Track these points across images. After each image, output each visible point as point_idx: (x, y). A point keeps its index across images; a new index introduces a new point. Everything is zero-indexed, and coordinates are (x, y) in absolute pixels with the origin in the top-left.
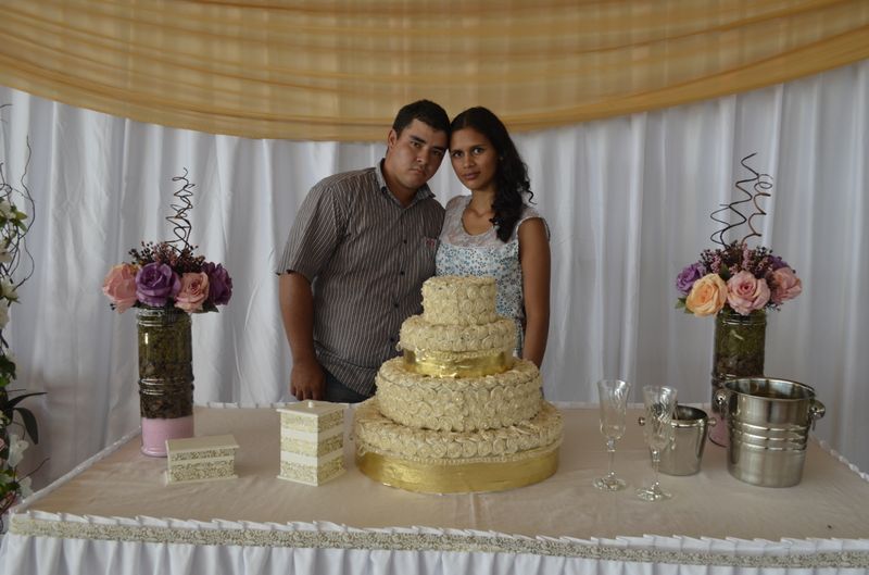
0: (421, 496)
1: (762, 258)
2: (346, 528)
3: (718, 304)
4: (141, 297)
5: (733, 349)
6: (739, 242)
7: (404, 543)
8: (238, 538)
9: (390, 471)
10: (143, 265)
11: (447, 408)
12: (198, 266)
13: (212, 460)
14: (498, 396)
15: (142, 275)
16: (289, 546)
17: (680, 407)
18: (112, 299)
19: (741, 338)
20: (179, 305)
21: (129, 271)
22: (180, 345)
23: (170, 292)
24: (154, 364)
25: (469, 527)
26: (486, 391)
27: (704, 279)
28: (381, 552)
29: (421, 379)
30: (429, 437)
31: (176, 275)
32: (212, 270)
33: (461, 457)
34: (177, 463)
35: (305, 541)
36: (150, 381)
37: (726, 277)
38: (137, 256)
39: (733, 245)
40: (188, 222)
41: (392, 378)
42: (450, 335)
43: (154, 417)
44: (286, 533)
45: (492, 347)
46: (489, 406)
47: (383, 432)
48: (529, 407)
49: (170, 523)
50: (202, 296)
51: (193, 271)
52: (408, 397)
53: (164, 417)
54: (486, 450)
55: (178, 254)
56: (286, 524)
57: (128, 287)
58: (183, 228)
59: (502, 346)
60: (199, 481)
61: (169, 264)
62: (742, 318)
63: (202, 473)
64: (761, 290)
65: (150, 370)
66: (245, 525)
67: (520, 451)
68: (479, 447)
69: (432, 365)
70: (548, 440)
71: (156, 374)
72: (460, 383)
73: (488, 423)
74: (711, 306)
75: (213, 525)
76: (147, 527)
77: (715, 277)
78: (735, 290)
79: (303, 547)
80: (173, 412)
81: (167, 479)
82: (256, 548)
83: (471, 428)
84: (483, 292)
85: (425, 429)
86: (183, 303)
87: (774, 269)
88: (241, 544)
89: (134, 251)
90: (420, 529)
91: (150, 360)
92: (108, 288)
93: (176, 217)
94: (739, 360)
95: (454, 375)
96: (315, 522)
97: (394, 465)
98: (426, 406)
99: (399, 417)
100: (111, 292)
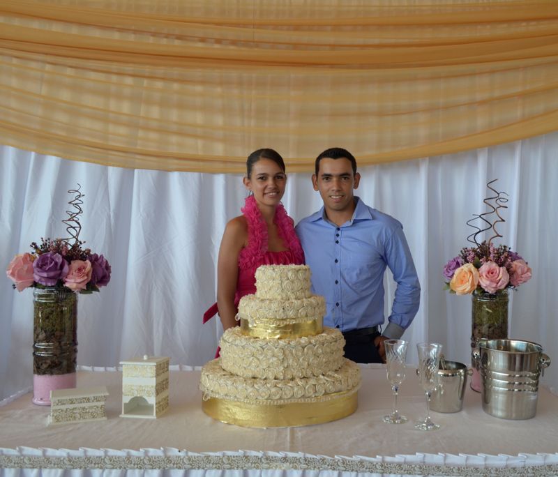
0: (249, 430)
1: (503, 253)
2: (187, 453)
3: (472, 285)
4: (37, 278)
5: (485, 319)
6: (487, 242)
7: (232, 463)
8: (100, 463)
9: (227, 411)
10: (40, 254)
11: (271, 361)
12: (85, 256)
13: (86, 405)
14: (310, 352)
15: (39, 261)
16: (141, 468)
17: (447, 362)
18: (14, 280)
19: (490, 311)
20: (67, 285)
21: (29, 259)
22: (67, 316)
23: (60, 275)
24: (45, 332)
25: (284, 450)
26: (301, 348)
27: (462, 267)
28: (214, 471)
29: (252, 340)
30: (257, 384)
31: (66, 262)
32: (95, 260)
33: (281, 398)
34: (59, 407)
35: (153, 463)
36: (42, 345)
37: (478, 266)
38: (36, 248)
39: (483, 244)
40: (78, 223)
41: (230, 340)
42: (274, 306)
43: (44, 373)
44: (139, 458)
45: (307, 316)
46: (303, 359)
47: (222, 381)
48: (334, 361)
49: (44, 452)
50: (86, 278)
51: (80, 259)
52: (242, 354)
53: (52, 374)
54: (300, 393)
55: (70, 248)
56: (139, 451)
57: (27, 271)
58: (74, 228)
59: (314, 315)
60: (74, 422)
61: (60, 253)
62: (491, 296)
63: (78, 416)
64: (502, 274)
65: (42, 336)
66: (106, 452)
67: (326, 394)
68: (295, 390)
69: (261, 329)
70: (348, 386)
71: (47, 339)
72: (281, 342)
73: (302, 373)
74: (467, 287)
75: (79, 453)
76: (24, 456)
77: (470, 266)
78: (484, 275)
79: (153, 468)
80: (60, 370)
81: (49, 420)
82: (114, 471)
83: (289, 377)
84: (300, 275)
85: (254, 378)
86: (71, 283)
87: (512, 261)
88: (101, 468)
89: (34, 244)
90: (245, 452)
91: (42, 329)
92: (11, 271)
93: (69, 220)
94: (489, 327)
95: (278, 336)
96: (162, 449)
97: (230, 407)
98: (255, 360)
99: (235, 370)
100: (13, 274)
